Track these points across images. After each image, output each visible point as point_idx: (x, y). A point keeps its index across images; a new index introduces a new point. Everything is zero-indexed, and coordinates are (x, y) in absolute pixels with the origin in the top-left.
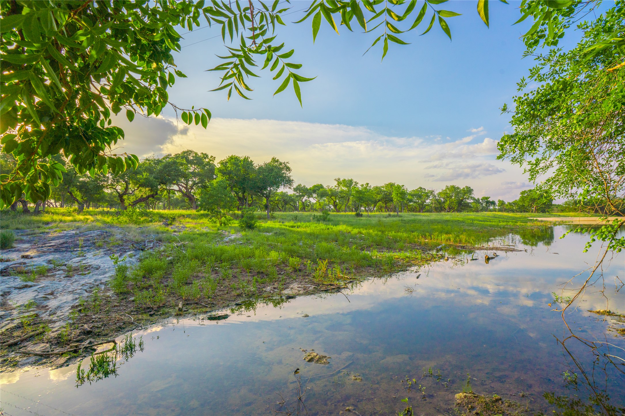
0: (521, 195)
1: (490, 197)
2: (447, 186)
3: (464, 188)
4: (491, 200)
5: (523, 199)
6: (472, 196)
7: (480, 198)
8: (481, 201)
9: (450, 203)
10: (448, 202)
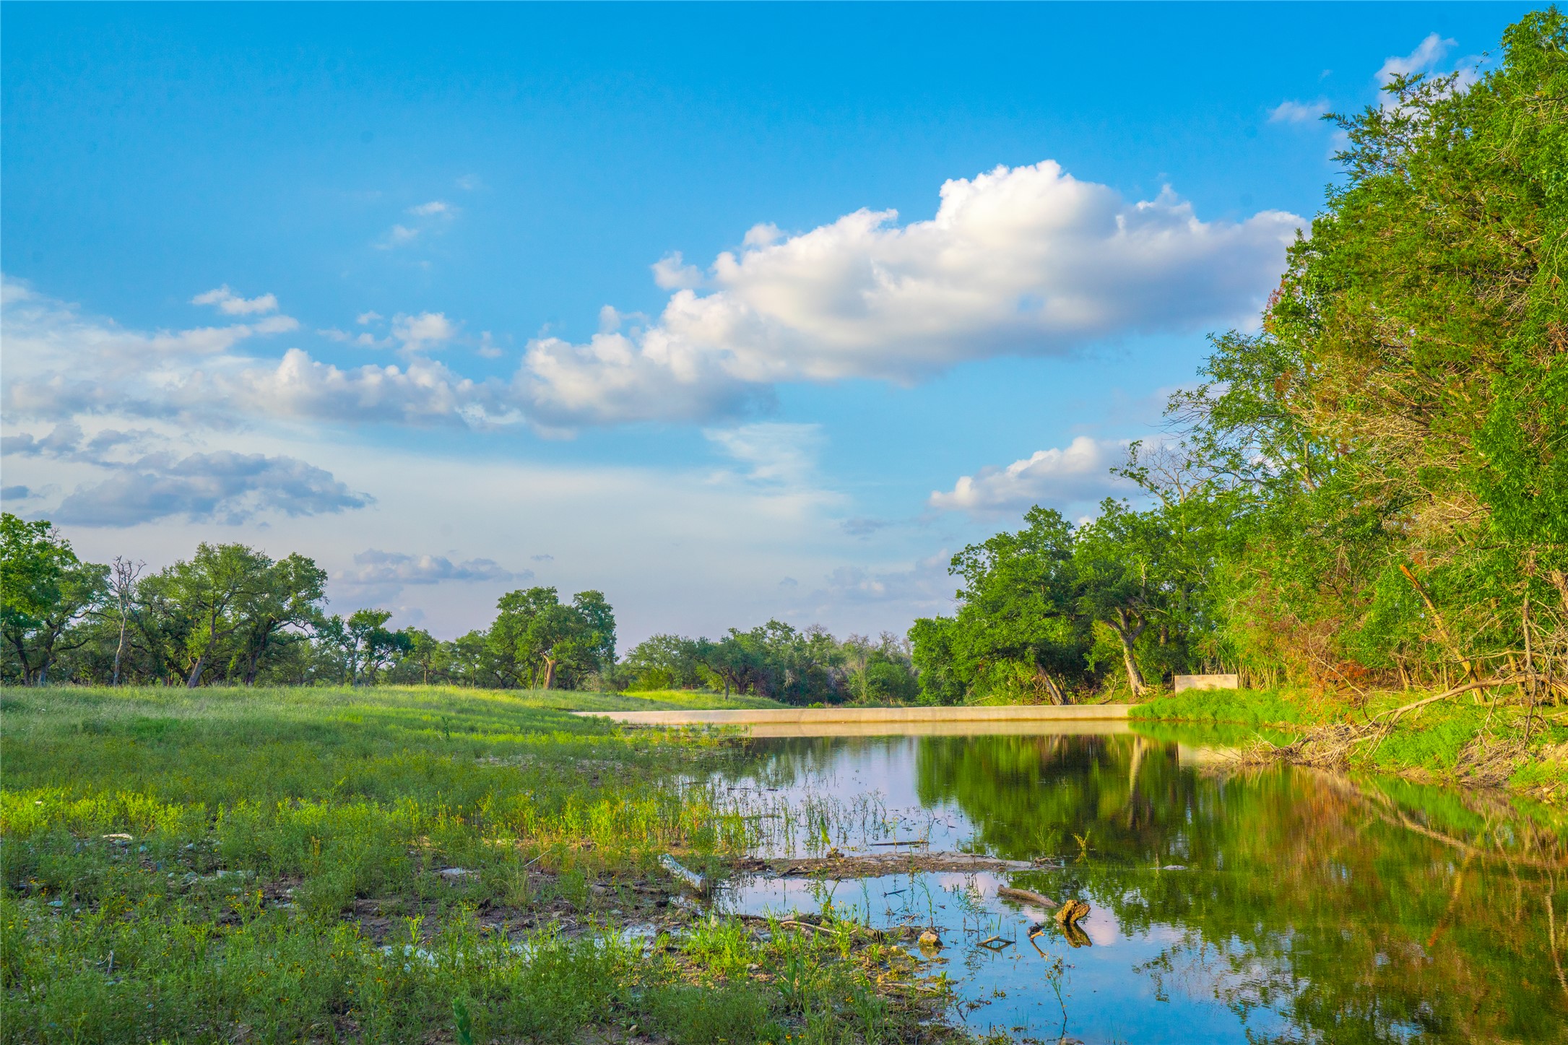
0: (501, 611)
1: (388, 615)
2: (204, 548)
3: (284, 565)
4: (390, 627)
5: (507, 631)
6: (316, 604)
7: (346, 617)
8: (346, 630)
9: (216, 636)
10: (207, 630)
